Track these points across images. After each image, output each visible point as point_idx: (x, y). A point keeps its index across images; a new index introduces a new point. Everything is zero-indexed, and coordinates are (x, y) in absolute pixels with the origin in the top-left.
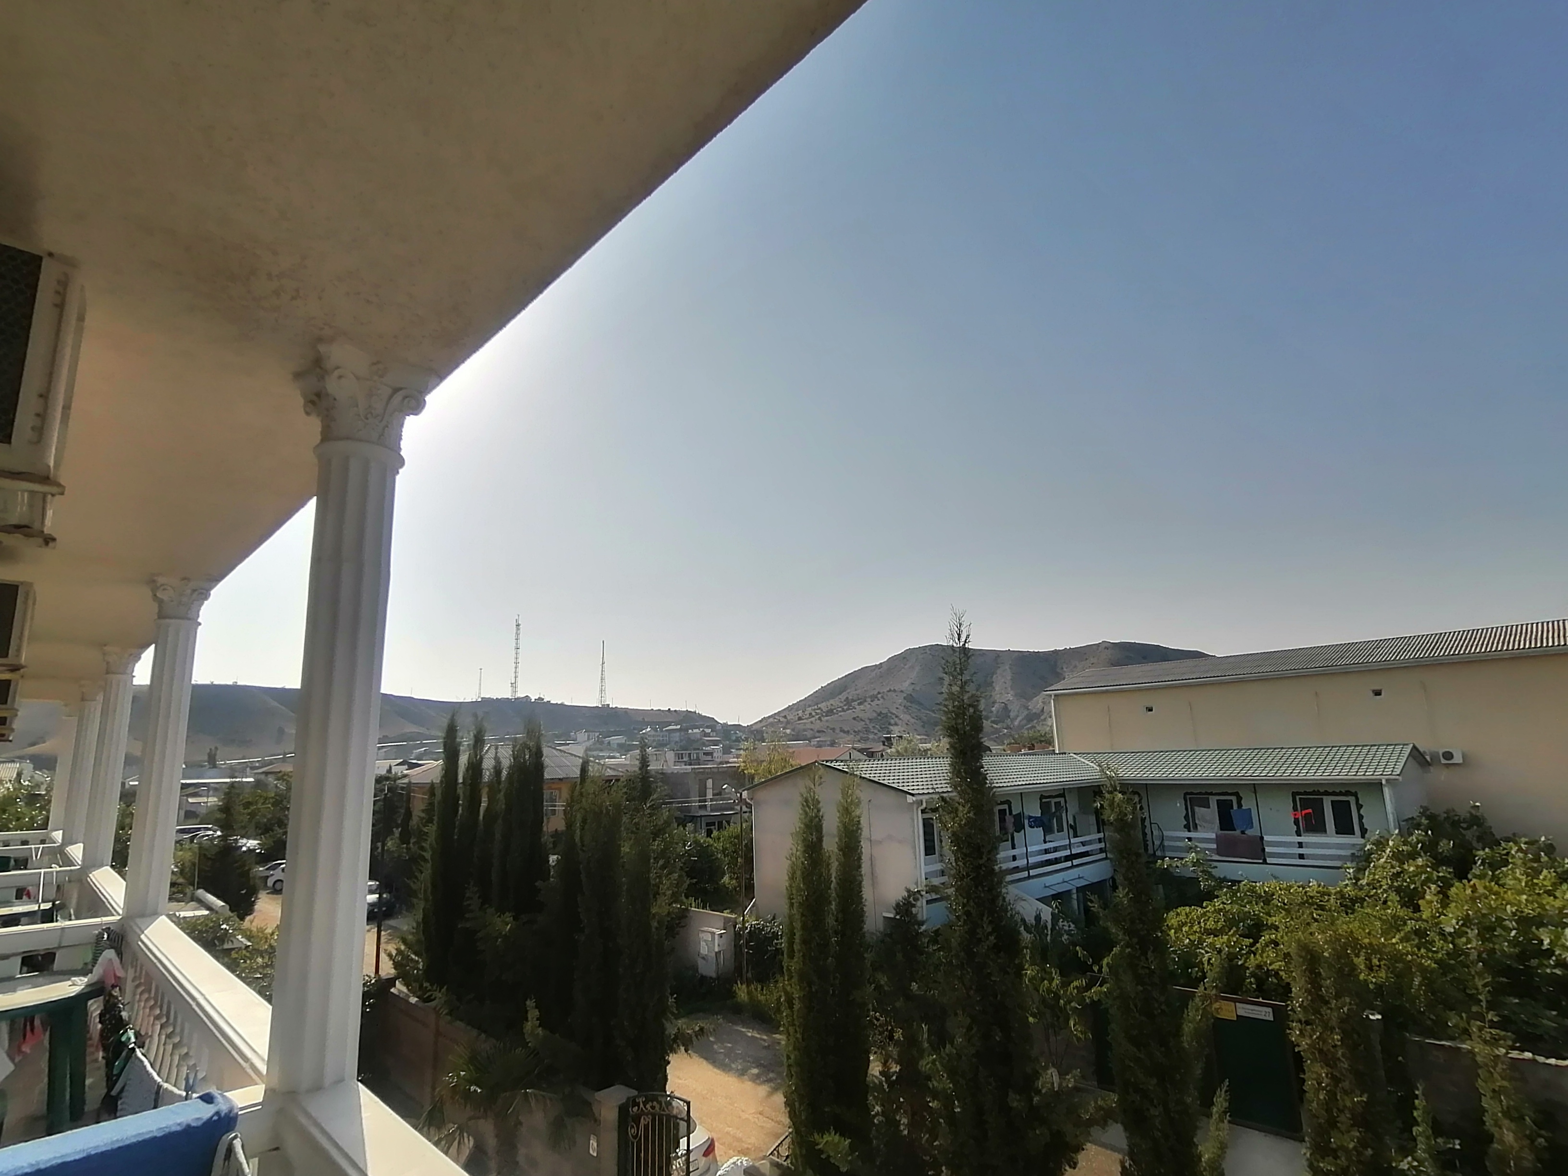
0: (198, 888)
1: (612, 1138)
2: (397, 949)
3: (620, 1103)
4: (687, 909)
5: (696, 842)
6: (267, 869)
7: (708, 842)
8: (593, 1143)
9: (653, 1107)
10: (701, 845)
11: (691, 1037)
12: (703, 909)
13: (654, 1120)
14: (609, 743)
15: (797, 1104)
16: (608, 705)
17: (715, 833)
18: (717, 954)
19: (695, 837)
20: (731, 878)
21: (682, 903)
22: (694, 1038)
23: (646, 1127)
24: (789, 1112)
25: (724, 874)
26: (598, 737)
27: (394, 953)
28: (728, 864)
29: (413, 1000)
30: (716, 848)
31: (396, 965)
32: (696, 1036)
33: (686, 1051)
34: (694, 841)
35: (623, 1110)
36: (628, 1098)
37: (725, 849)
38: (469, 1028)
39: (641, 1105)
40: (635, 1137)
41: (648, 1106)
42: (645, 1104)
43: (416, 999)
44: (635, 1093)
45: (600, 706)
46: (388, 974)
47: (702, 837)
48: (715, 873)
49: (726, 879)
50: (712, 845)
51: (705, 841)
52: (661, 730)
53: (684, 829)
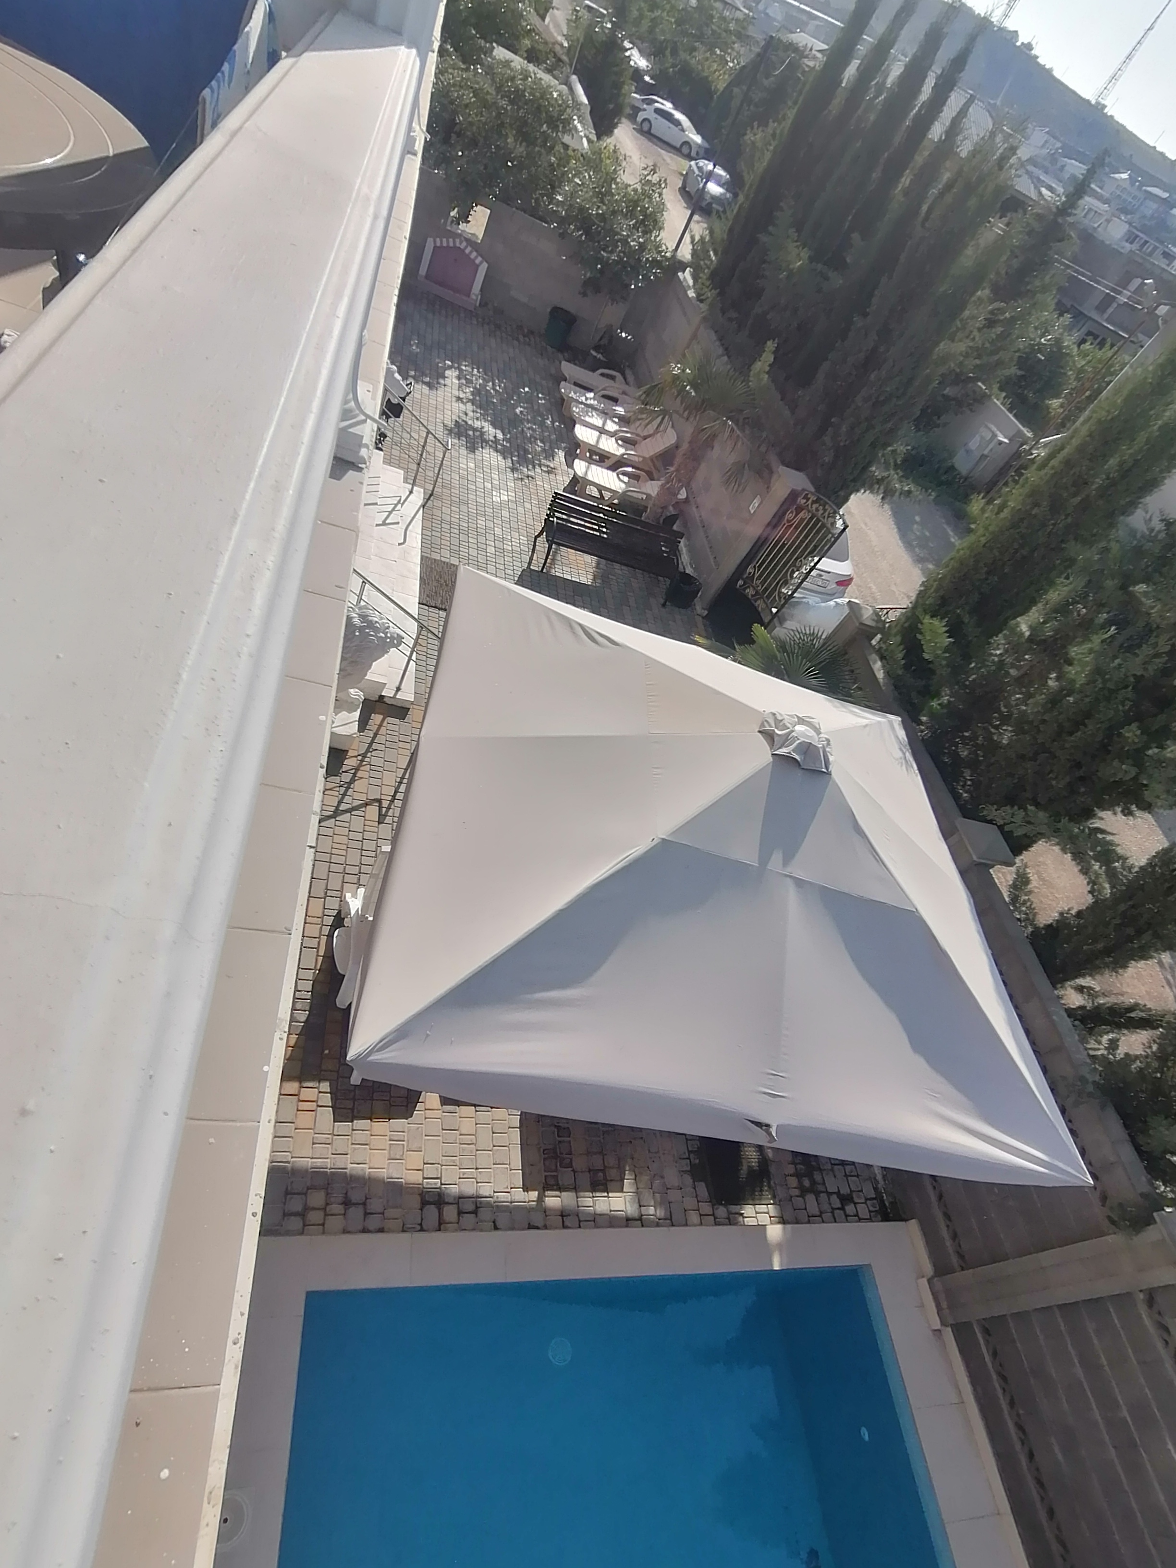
0: (574, 73)
1: (772, 508)
2: (701, 237)
3: (795, 488)
4: (990, 396)
5: (1058, 341)
6: (643, 100)
7: (1071, 350)
8: (756, 502)
9: (817, 510)
10: (1060, 348)
11: (896, 491)
12: (1008, 410)
13: (811, 518)
14: (1063, 167)
15: (932, 590)
16: (1105, 107)
17: (1087, 346)
18: (983, 457)
19: (1062, 334)
20: (1062, 406)
21: (989, 387)
22: (897, 494)
23: (802, 520)
24: (921, 591)
25: (1057, 396)
26: (1057, 149)
27: (697, 238)
28: (1072, 389)
29: (691, 294)
30: (1074, 362)
31: (694, 253)
32: (901, 494)
33: (883, 498)
34: (1056, 338)
35: (793, 496)
36: (804, 490)
37: (1081, 370)
38: (717, 343)
39: (810, 502)
40: (788, 521)
41: (815, 506)
42: (814, 502)
43: (694, 295)
44: (813, 490)
45: (1093, 102)
46: (683, 256)
47: (1069, 341)
48: (1051, 387)
49: (1055, 403)
50: (1072, 356)
51: (1068, 346)
52: (1140, 188)
53: (1058, 318)
